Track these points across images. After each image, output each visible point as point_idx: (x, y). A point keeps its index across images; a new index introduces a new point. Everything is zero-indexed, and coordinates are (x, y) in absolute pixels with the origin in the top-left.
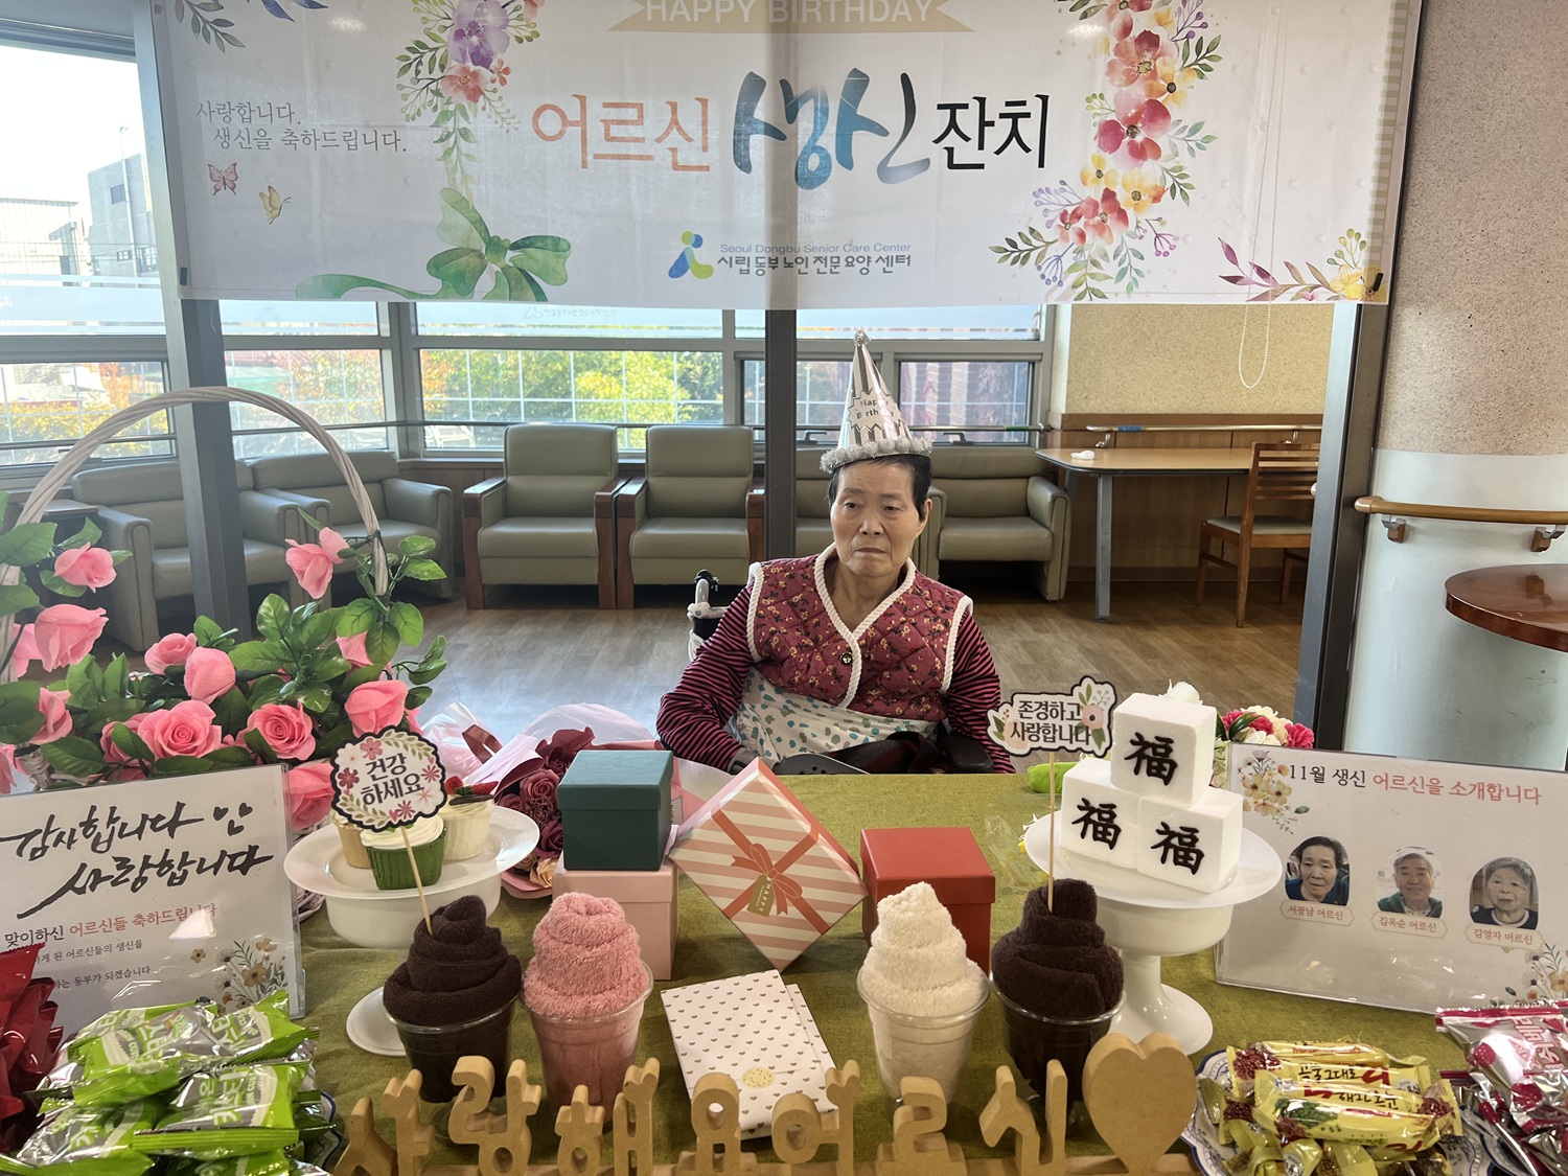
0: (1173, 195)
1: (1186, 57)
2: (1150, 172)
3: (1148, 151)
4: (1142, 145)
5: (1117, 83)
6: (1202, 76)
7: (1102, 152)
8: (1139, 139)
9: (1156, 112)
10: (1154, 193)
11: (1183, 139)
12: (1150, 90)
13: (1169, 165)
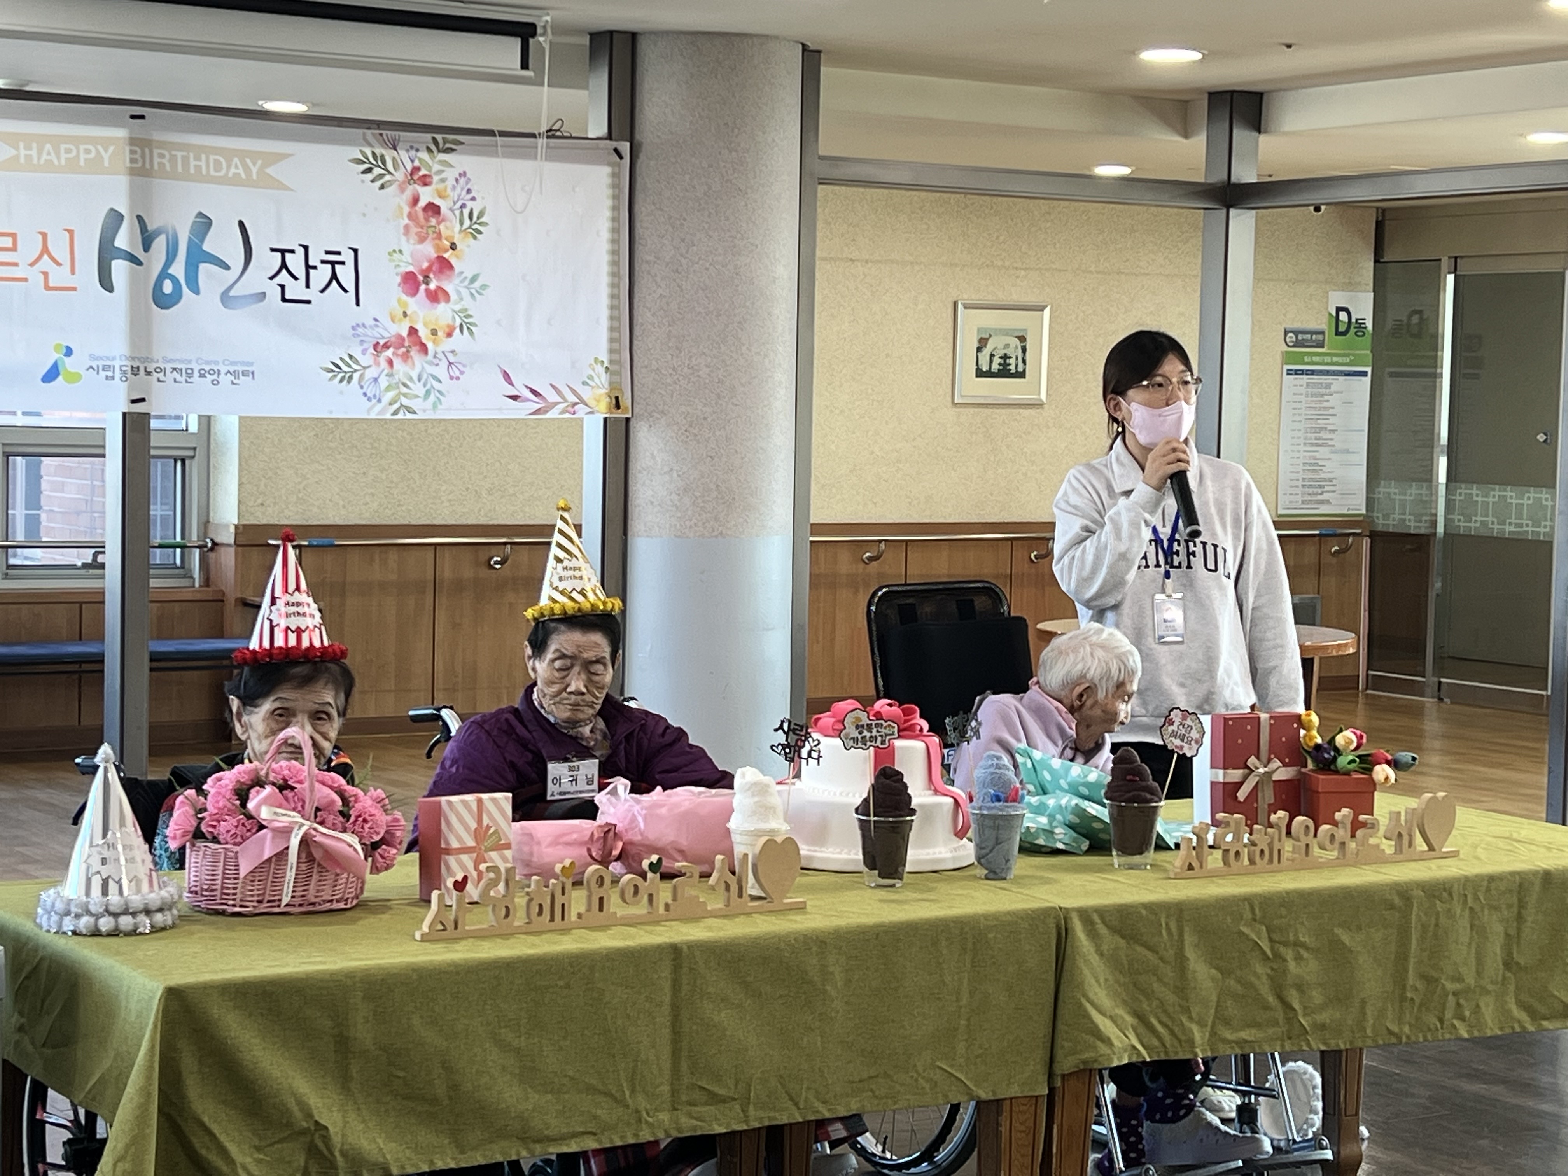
0: (462, 331)
1: (462, 223)
2: (443, 313)
3: (441, 295)
4: (435, 291)
5: (412, 241)
6: (475, 238)
7: (404, 297)
8: (432, 286)
9: (444, 265)
10: (447, 330)
11: (466, 287)
12: (438, 248)
13: (457, 307)
